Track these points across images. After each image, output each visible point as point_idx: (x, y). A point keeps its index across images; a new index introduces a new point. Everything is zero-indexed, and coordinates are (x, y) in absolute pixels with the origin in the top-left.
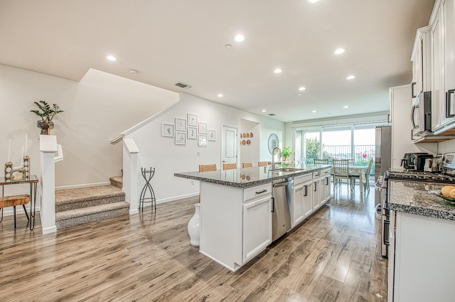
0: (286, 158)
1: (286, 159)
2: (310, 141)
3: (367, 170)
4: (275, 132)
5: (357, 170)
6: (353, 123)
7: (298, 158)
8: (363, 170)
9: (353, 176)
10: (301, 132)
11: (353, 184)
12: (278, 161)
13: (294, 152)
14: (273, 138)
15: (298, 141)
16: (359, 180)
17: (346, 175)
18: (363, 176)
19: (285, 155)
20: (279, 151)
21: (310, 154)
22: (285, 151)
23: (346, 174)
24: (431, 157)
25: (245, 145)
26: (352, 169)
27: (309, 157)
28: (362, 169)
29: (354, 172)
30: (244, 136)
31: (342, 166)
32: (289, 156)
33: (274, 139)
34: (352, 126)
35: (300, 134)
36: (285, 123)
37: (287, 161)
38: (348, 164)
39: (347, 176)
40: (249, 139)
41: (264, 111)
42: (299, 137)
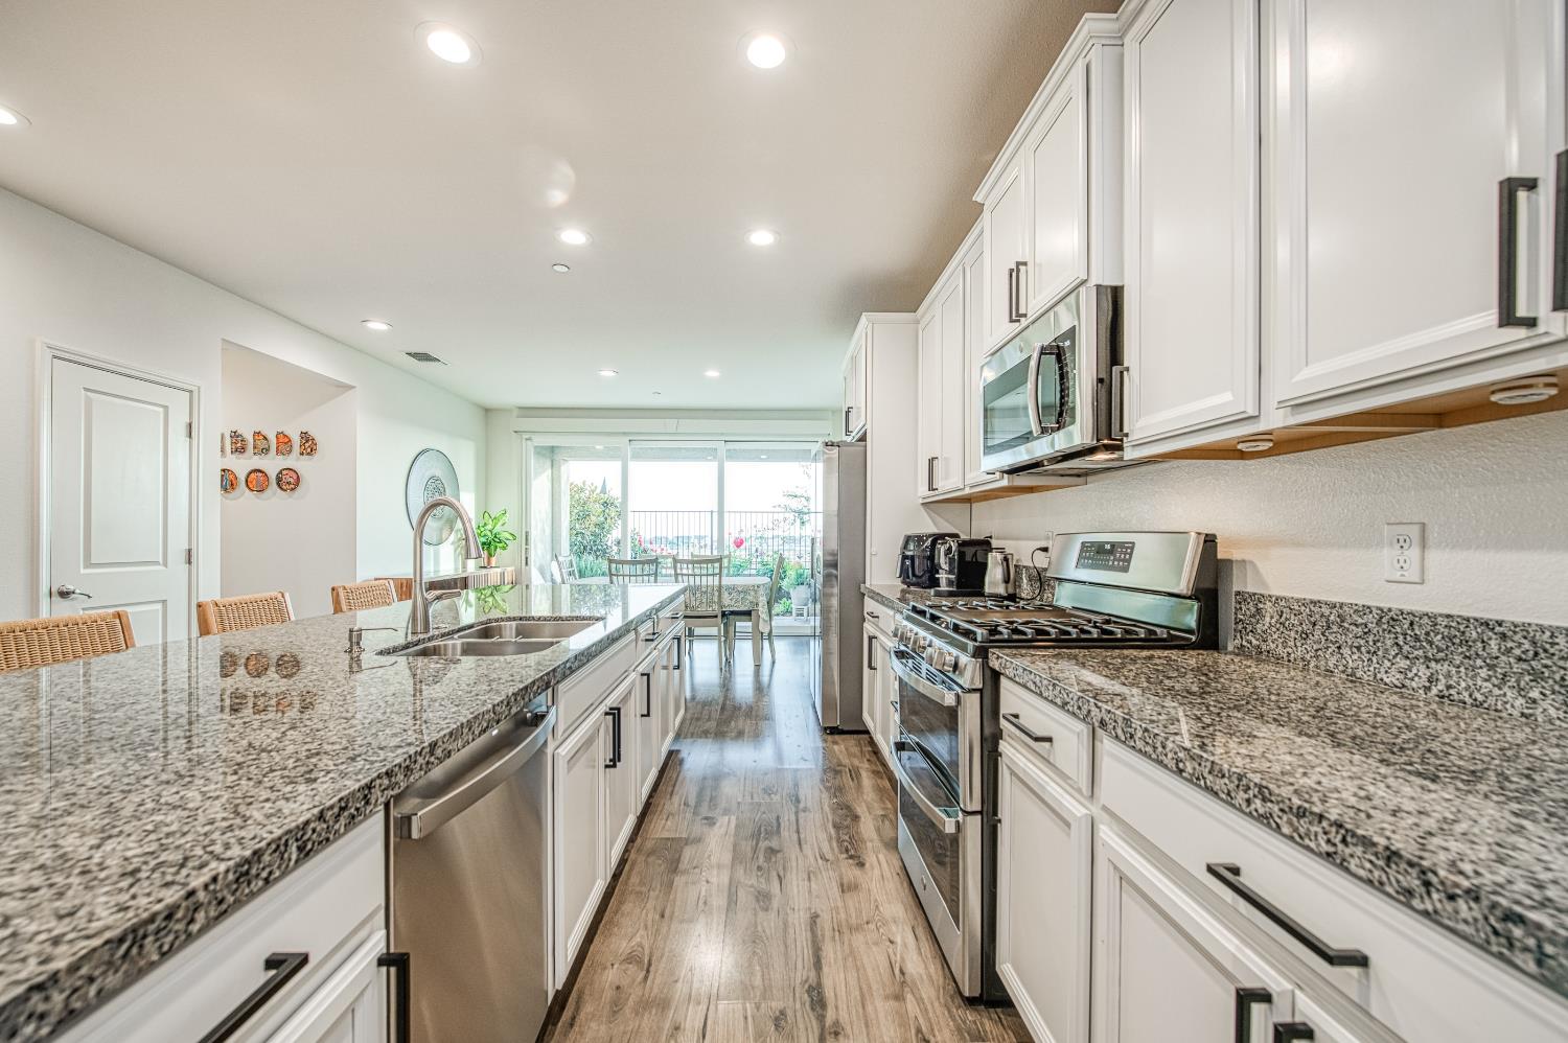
0: (490, 555)
1: (493, 560)
2: (582, 490)
4: (441, 444)
5: (745, 591)
6: (722, 434)
7: (539, 552)
8: (761, 591)
9: (733, 613)
10: (551, 453)
11: (728, 641)
12: (456, 569)
13: (527, 533)
14: (428, 468)
15: (540, 485)
16: (750, 624)
17: (714, 613)
18: (762, 612)
19: (487, 545)
20: (459, 525)
21: (583, 538)
22: (489, 527)
23: (715, 609)
25: (268, 492)
26: (732, 589)
27: (581, 550)
28: (757, 585)
29: (737, 601)
30: (262, 444)
31: (704, 582)
32: (504, 548)
33: (438, 473)
34: (722, 448)
35: (549, 463)
36: (488, 411)
37: (499, 570)
38: (720, 574)
39: (716, 617)
40: (293, 461)
41: (377, 326)
42: (546, 474)
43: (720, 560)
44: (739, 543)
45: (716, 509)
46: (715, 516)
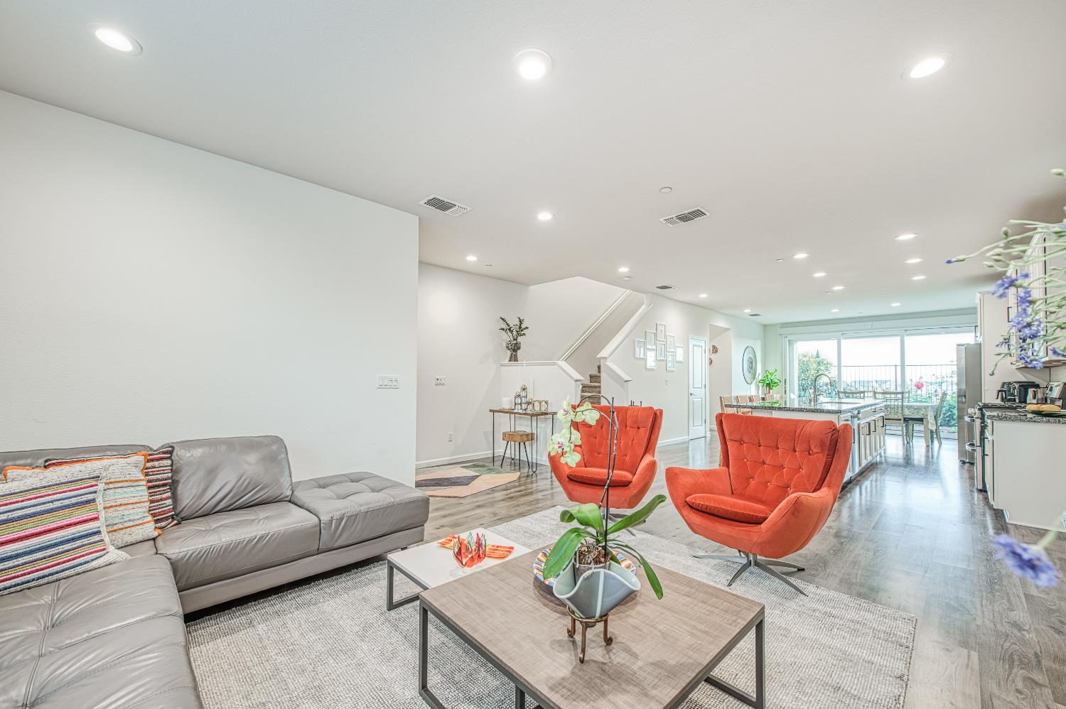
3: (937, 409)
4: (752, 344)
5: (919, 408)
8: (930, 409)
9: (911, 419)
11: (908, 436)
13: (787, 380)
14: (748, 354)
16: (922, 426)
17: (899, 418)
18: (931, 419)
19: (768, 385)
22: (769, 377)
23: (900, 416)
24: (1037, 386)
26: (909, 407)
28: (928, 407)
29: (913, 413)
31: (892, 403)
33: (751, 356)
34: (903, 332)
36: (766, 326)
38: (902, 400)
39: (900, 420)
41: (746, 310)
43: (902, 393)
44: (919, 386)
45: (899, 363)
46: (899, 369)
